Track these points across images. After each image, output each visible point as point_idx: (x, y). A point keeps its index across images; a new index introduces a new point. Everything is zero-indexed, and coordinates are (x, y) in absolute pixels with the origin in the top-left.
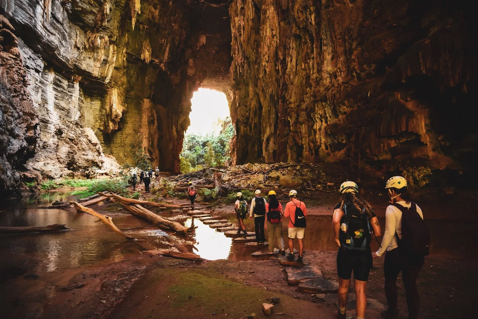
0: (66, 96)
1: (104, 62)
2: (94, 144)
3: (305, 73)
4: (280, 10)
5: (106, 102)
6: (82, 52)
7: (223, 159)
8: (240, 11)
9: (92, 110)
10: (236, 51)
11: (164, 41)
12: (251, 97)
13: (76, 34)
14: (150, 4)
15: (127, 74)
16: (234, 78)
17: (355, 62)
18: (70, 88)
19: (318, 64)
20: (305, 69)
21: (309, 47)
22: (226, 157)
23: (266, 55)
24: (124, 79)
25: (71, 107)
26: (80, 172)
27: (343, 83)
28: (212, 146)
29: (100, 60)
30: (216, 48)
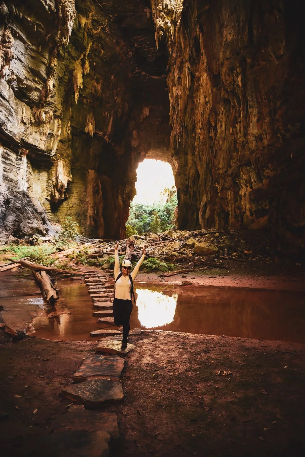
0: (14, 168)
1: (50, 136)
2: (40, 213)
3: (233, 137)
4: (212, 76)
5: (52, 174)
6: (28, 127)
7: (168, 227)
8: (177, 81)
9: (40, 181)
10: (175, 121)
11: (108, 114)
12: (190, 165)
13: (23, 110)
14: (92, 79)
15: (72, 146)
16: (173, 147)
17: (279, 122)
18: (18, 161)
19: (244, 127)
20: (233, 134)
21: (237, 111)
22: (172, 225)
23: (199, 122)
24: (70, 151)
25: (19, 179)
26: (24, 239)
27: (269, 145)
28: (158, 215)
29: (46, 133)
30: (159, 120)
